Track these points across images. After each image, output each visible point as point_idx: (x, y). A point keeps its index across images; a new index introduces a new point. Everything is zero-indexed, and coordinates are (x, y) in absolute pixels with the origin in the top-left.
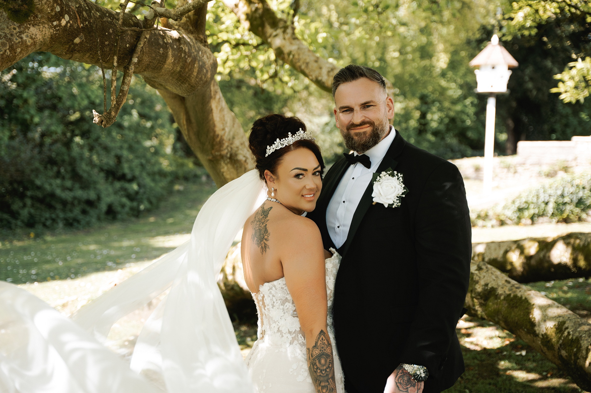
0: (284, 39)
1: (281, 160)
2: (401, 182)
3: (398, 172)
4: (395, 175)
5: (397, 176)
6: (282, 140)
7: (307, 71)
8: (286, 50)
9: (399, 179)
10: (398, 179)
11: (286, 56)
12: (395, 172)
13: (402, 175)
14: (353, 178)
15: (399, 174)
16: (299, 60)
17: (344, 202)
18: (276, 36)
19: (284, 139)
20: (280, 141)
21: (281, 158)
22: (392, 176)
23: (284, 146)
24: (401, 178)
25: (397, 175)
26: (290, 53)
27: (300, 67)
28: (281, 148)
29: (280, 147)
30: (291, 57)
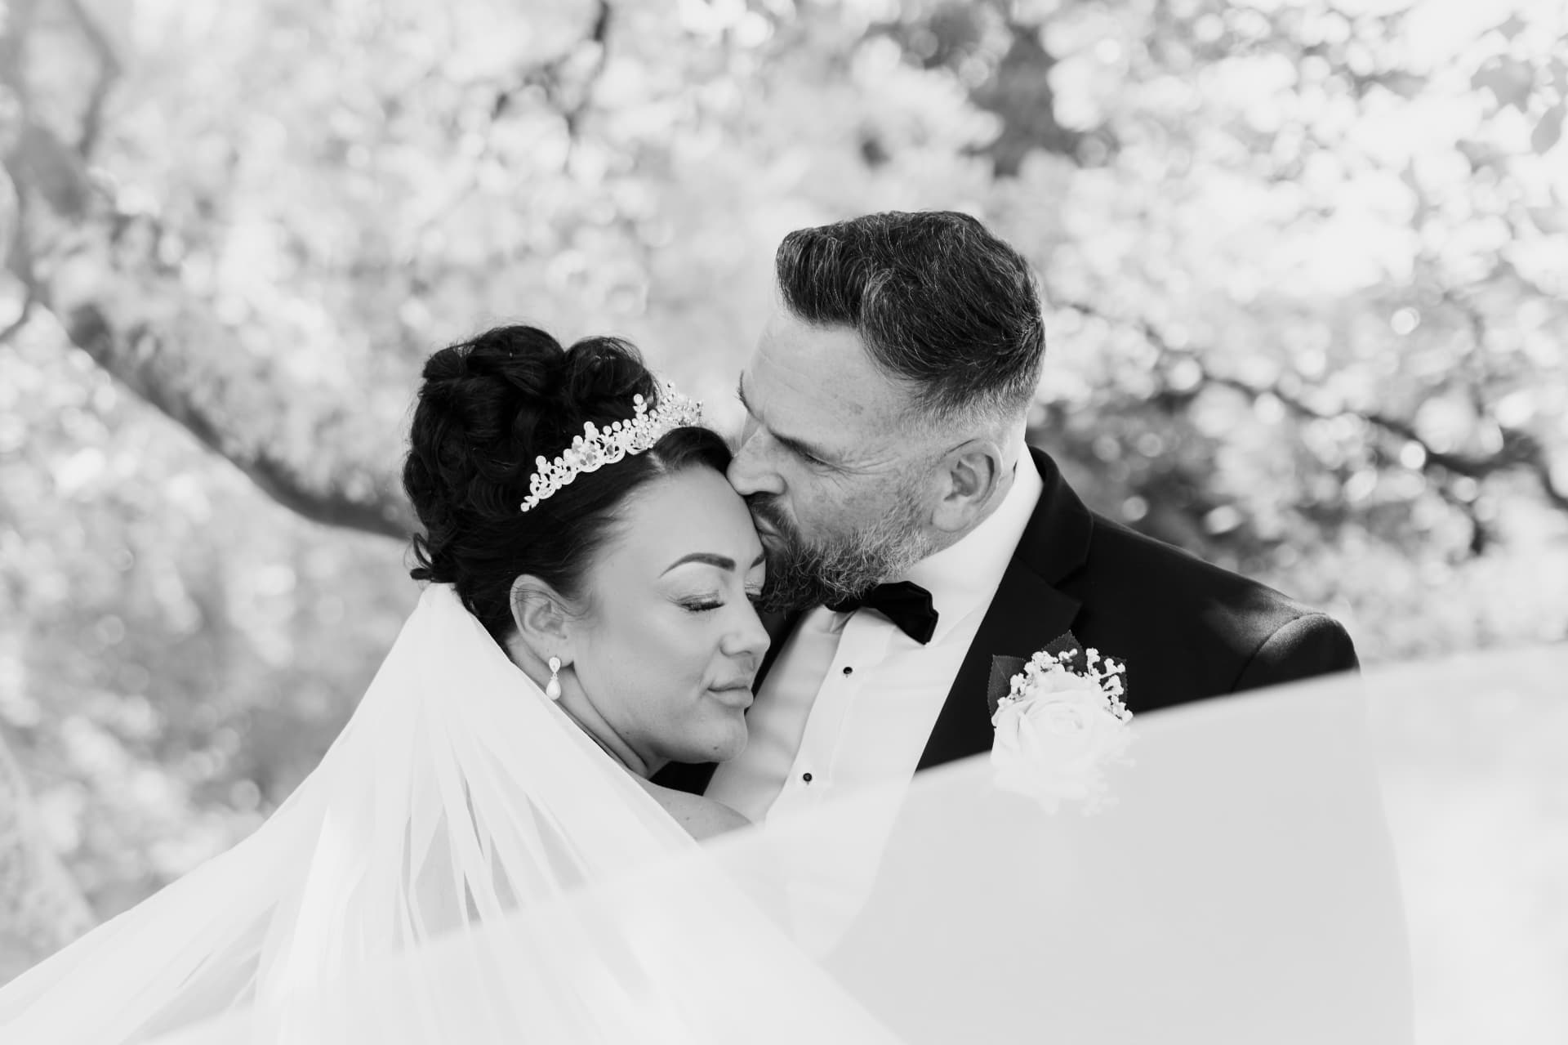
0: (116, 266)
1: (613, 520)
2: (1115, 699)
3: (1103, 654)
4: (1090, 665)
5: (1095, 671)
6: (607, 430)
7: (217, 417)
8: (122, 317)
9: (1107, 685)
10: (1103, 682)
11: (120, 346)
12: (1093, 655)
13: (1122, 668)
14: (848, 670)
15: (1109, 662)
16: (183, 365)
17: (808, 777)
18: (77, 250)
19: (616, 425)
20: (601, 432)
21: (610, 513)
22: (1075, 671)
23: (621, 456)
24: (1115, 682)
25: (1101, 667)
26: (137, 335)
27: (185, 397)
28: (605, 467)
29: (601, 460)
30: (145, 348)
